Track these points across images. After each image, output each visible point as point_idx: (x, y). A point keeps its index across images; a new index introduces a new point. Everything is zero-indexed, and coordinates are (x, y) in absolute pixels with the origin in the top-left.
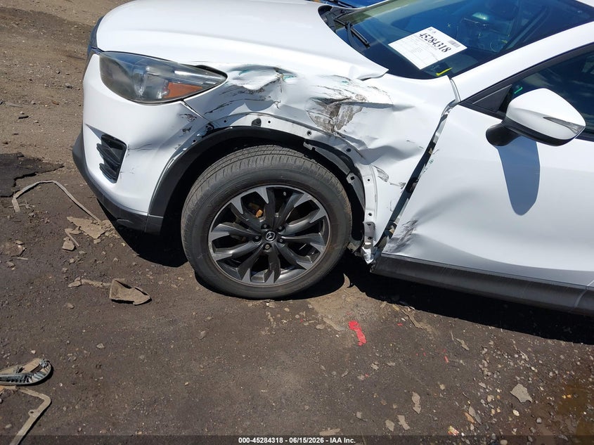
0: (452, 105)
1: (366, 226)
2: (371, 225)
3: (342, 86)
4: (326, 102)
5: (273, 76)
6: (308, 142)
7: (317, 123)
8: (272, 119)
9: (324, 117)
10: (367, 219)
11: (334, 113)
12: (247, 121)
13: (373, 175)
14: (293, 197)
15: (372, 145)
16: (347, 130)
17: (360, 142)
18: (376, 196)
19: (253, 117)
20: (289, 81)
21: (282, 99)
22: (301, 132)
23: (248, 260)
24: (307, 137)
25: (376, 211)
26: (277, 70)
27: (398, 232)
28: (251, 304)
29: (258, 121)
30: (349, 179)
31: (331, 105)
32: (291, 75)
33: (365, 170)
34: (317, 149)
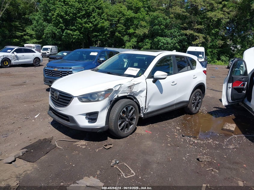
0: (146, 79)
1: (141, 108)
2: (142, 107)
3: (130, 83)
4: (129, 87)
5: (120, 86)
6: (127, 96)
7: (128, 91)
8: (120, 94)
9: (129, 90)
10: (141, 106)
11: (131, 88)
12: (116, 97)
13: (139, 97)
14: (129, 108)
15: (138, 92)
16: (133, 90)
17: (136, 92)
18: (141, 101)
19: (117, 95)
20: (122, 86)
21: (121, 90)
22: (126, 94)
23: (124, 127)
24: (127, 95)
25: (142, 104)
26: (120, 84)
27: (147, 107)
28: (128, 137)
29: (118, 96)
30: (134, 100)
31: (130, 87)
32: (122, 84)
33: (137, 97)
34: (129, 96)
